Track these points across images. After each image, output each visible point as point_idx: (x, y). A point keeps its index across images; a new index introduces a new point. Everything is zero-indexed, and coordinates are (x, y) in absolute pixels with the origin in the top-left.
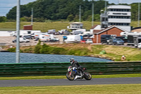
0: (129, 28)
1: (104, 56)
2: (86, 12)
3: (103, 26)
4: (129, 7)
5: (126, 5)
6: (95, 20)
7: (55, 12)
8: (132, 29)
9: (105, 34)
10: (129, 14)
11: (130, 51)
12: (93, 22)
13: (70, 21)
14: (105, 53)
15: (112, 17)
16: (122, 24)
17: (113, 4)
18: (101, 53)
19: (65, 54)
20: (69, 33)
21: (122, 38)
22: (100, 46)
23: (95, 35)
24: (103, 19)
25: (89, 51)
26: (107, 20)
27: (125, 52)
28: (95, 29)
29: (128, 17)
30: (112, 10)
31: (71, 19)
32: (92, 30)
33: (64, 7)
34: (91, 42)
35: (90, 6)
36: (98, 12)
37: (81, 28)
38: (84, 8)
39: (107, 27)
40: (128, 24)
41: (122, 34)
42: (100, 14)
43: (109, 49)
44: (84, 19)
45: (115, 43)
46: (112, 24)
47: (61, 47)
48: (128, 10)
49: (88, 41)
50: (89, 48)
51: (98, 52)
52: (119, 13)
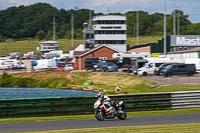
0: (124, 47)
1: (91, 88)
2: (63, 26)
3: (87, 46)
4: (124, 18)
5: (119, 14)
6: (75, 37)
7: (19, 27)
8: (129, 48)
9: (90, 57)
10: (124, 27)
11: (126, 79)
12: (73, 40)
13: (41, 39)
14: (92, 84)
15: (99, 32)
16: (114, 42)
17: (100, 14)
18: (86, 84)
19: (35, 86)
20: (39, 56)
21: (115, 61)
22: (84, 74)
23: (77, 58)
24: (88, 36)
25: (68, 81)
26: (93, 36)
27: (120, 82)
28: (77, 50)
29: (122, 32)
30: (99, 22)
31: (42, 38)
32: (72, 52)
33: (32, 20)
34: (71, 68)
35: (69, 18)
36: (79, 26)
37: (57, 49)
38: (59, 21)
39: (93, 47)
40: (122, 42)
41: (115, 56)
42: (83, 28)
43: (97, 77)
44: (60, 37)
45: (106, 70)
46: (100, 42)
47: (28, 76)
48: (122, 22)
49: (67, 68)
50: (69, 77)
51: (82, 82)
52: (110, 27)
